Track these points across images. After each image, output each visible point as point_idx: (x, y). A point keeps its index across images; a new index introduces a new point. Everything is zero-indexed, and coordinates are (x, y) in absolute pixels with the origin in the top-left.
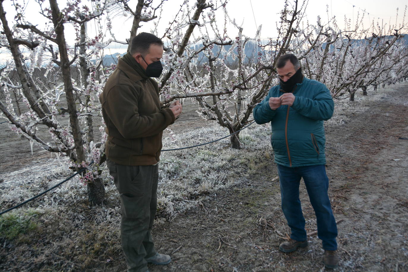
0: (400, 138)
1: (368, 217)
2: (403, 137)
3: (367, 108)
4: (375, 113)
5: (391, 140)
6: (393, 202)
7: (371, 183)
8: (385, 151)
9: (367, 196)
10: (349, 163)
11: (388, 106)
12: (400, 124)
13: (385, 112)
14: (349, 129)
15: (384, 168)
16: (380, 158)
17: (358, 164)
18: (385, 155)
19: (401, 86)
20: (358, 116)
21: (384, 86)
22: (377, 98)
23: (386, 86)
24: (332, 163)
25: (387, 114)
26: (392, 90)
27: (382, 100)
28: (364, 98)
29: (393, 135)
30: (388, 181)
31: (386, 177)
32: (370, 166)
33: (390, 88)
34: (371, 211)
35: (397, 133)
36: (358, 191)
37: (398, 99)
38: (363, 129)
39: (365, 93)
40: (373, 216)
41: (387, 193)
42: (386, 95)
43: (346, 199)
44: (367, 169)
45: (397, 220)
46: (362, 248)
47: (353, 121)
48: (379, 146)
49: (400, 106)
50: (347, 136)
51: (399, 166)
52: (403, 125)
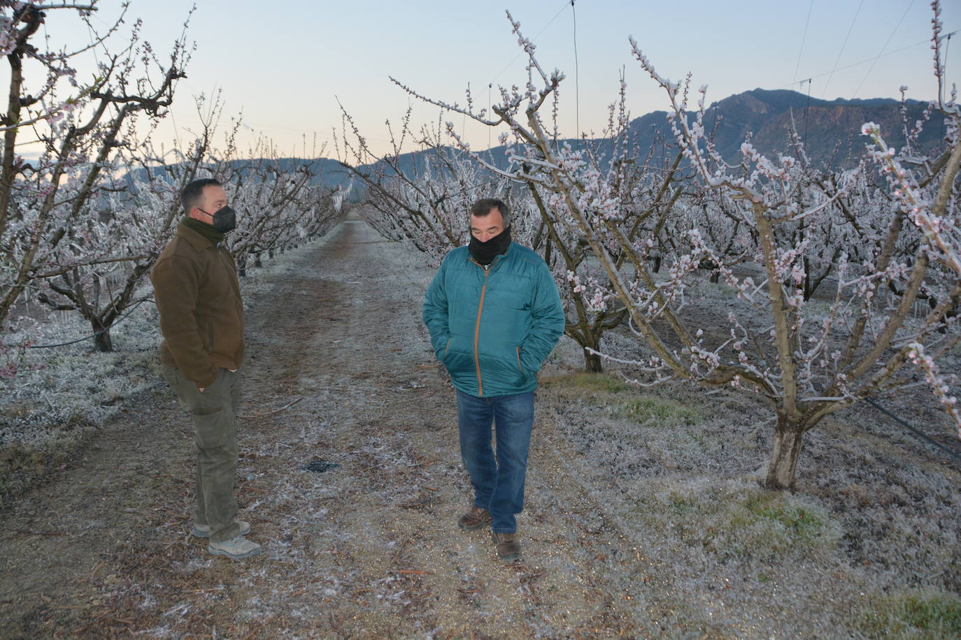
0: (332, 320)
1: (327, 392)
2: (334, 318)
3: (272, 285)
4: (286, 292)
5: (321, 323)
6: (348, 377)
7: (318, 367)
8: (319, 336)
9: (318, 377)
10: (280, 352)
11: (301, 281)
12: (326, 303)
13: (300, 290)
14: (260, 315)
15: (326, 352)
16: (316, 343)
17: (292, 352)
18: (319, 339)
19: (308, 251)
20: (264, 297)
21: (282, 250)
22: (279, 270)
23: (286, 251)
24: (259, 354)
25: (304, 293)
26: (298, 257)
27: (288, 273)
28: (258, 271)
29: (322, 317)
30: (335, 362)
31: (331, 359)
32: (308, 351)
33: (292, 254)
34: (327, 388)
35: (325, 314)
36: (305, 375)
37: (312, 270)
38: (278, 312)
39: (258, 264)
40: (331, 391)
41: (338, 372)
42: (292, 265)
43: (296, 383)
44: (305, 355)
45: (356, 389)
46: (333, 413)
47: (260, 304)
48: (311, 332)
49: (317, 281)
50: (261, 323)
51: (340, 348)
52: (330, 304)
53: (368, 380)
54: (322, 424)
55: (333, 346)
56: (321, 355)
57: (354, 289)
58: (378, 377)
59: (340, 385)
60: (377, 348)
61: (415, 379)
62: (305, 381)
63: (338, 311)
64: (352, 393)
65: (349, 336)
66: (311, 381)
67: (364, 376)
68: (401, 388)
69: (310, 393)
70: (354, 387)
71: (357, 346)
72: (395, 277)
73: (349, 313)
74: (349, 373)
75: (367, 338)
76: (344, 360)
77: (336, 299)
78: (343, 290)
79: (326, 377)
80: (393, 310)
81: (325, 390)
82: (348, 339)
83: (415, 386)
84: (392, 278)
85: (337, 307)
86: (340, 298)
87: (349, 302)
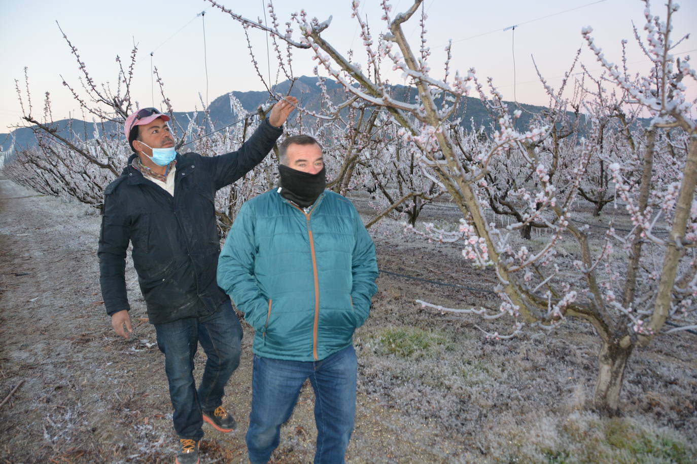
53: (91, 344)
54: (67, 417)
55: (30, 306)
56: (22, 319)
57: (27, 241)
58: (101, 338)
59: (62, 355)
60: (81, 302)
61: (143, 336)
62: (18, 355)
63: (21, 265)
64: (82, 364)
65: (44, 291)
66: (24, 355)
67: (85, 340)
68: (133, 349)
69: (30, 372)
70: (80, 355)
71: (59, 303)
72: (62, 226)
73: (32, 266)
74: (66, 338)
75: (64, 291)
76: (51, 322)
77: (13, 252)
78: (15, 242)
79: (40, 346)
80: (76, 259)
81: (47, 364)
82: (45, 295)
83: (149, 345)
84: (60, 228)
85: (16, 261)
86: (15, 251)
87: (26, 255)
